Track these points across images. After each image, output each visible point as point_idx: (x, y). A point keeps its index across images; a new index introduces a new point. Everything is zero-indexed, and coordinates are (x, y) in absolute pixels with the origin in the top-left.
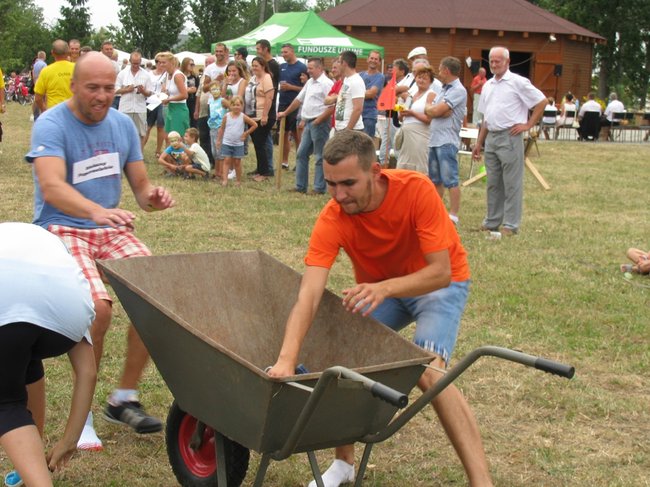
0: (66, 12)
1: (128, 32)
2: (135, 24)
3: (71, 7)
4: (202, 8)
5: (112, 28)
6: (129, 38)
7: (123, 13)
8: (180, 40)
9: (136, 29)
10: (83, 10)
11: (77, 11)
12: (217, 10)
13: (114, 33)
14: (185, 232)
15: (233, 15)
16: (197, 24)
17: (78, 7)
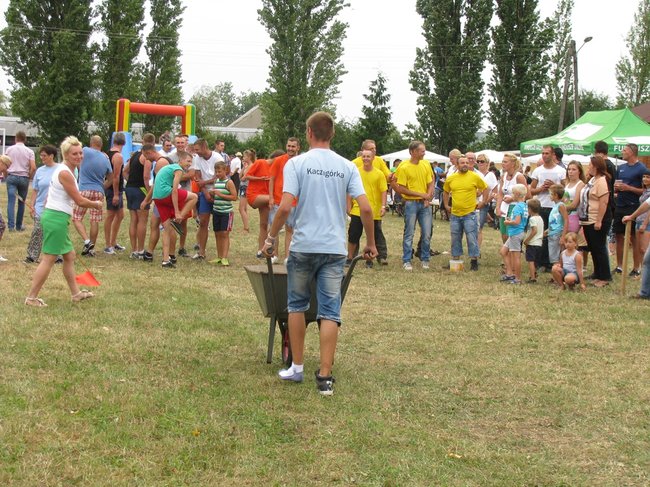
0: (367, 111)
1: (425, 131)
2: (432, 123)
3: (372, 107)
4: (500, 106)
5: (410, 127)
6: (426, 137)
7: (420, 112)
8: (476, 138)
9: (435, 128)
10: (384, 109)
11: (378, 110)
12: (514, 108)
13: (412, 131)
14: (547, 343)
15: (530, 114)
16: (494, 122)
17: (380, 107)
